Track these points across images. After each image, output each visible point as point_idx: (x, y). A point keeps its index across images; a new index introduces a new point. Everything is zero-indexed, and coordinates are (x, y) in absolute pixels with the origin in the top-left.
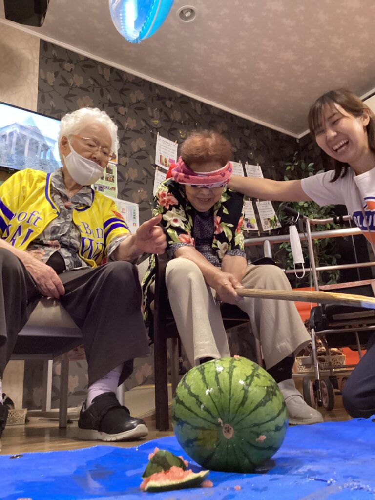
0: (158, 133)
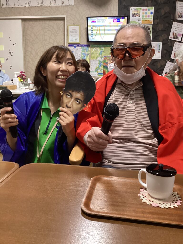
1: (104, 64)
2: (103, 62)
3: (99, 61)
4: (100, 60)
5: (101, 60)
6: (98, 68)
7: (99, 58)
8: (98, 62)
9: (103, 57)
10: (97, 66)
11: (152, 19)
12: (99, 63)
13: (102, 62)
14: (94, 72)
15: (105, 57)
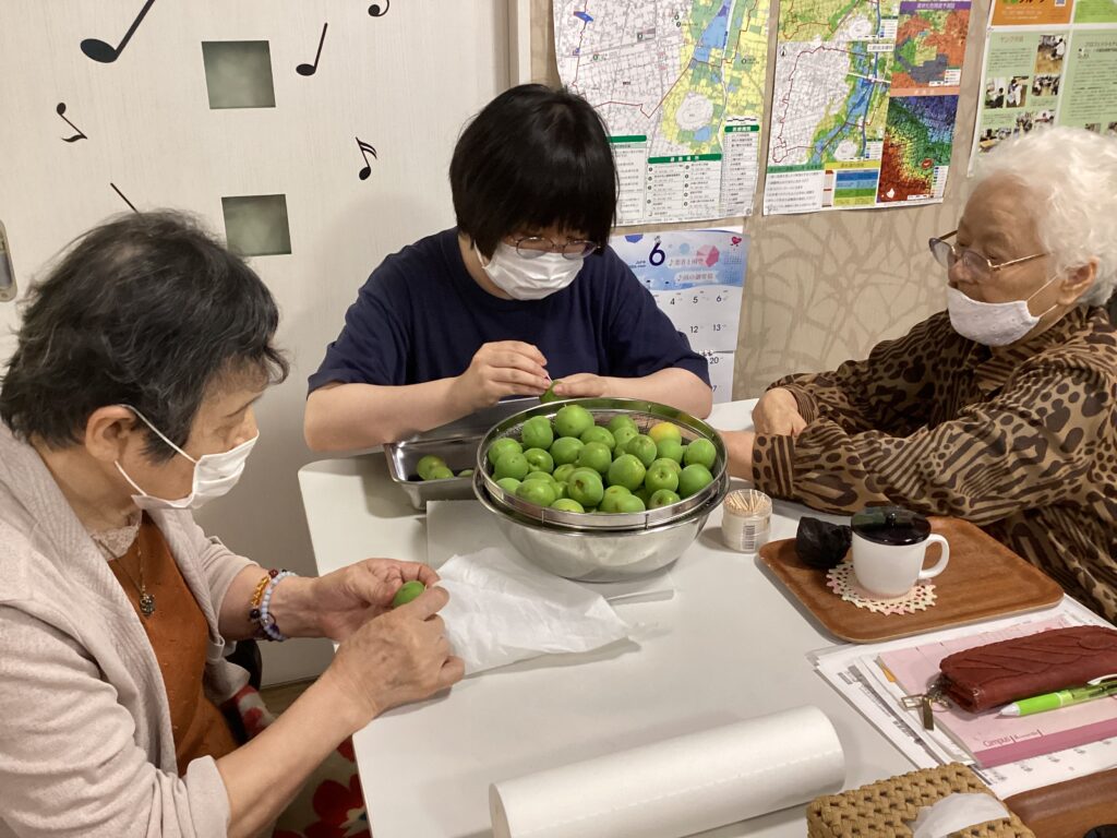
1: (896, 81)
2: (890, 64)
3: (858, 52)
4: (864, 44)
5: (870, 49)
6: (844, 127)
7: (858, 28)
8: (845, 63)
9: (896, 12)
10: (829, 108)
12: (849, 78)
13: (881, 63)
14: (803, 168)
15: (906, 18)
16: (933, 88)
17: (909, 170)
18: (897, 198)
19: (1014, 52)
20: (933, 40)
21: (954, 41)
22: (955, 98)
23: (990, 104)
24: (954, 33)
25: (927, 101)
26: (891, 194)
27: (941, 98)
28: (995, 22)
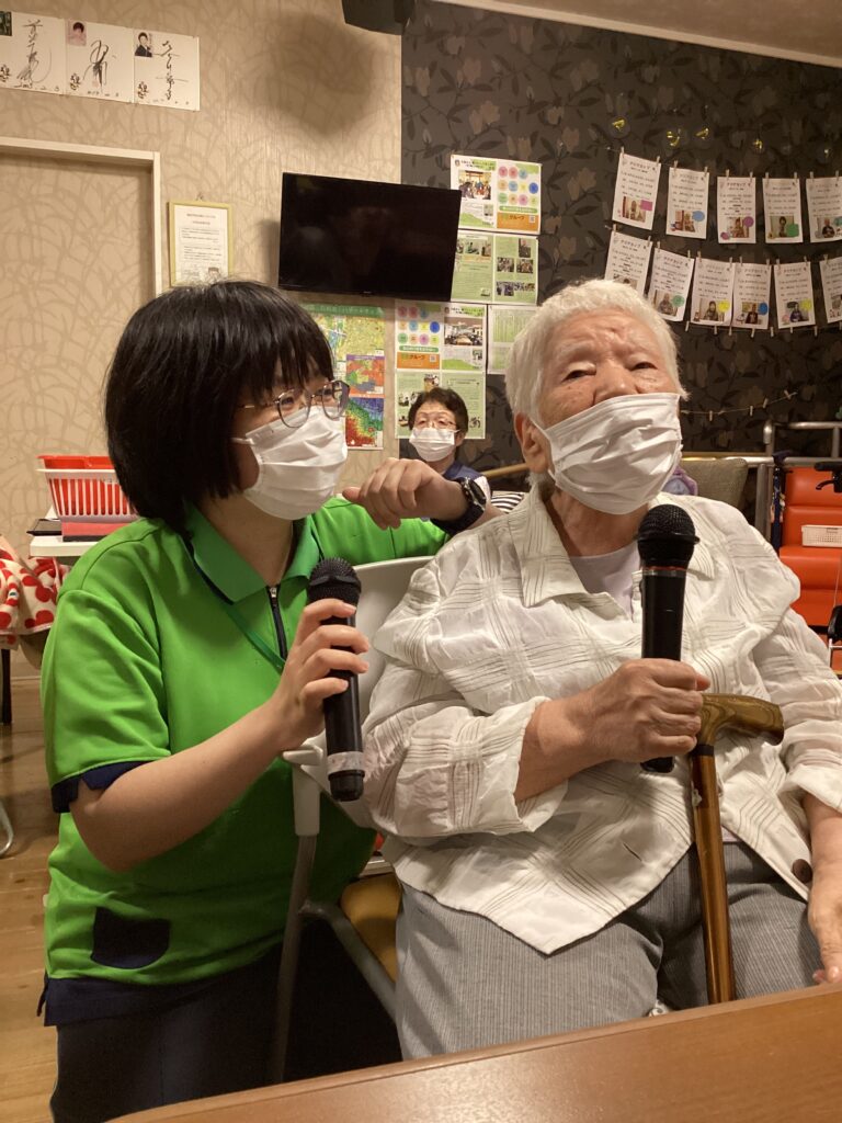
0: (623, 149)
9: (344, 358)
11: (536, 211)
15: (350, 362)
16: (369, 395)
17: (361, 431)
18: (355, 445)
19: (411, 381)
20: (366, 373)
21: (377, 374)
22: (382, 400)
23: (401, 404)
24: (377, 370)
25: (367, 400)
26: (353, 442)
27: (374, 400)
28: (399, 366)
